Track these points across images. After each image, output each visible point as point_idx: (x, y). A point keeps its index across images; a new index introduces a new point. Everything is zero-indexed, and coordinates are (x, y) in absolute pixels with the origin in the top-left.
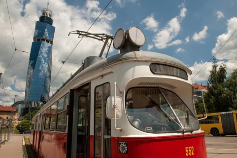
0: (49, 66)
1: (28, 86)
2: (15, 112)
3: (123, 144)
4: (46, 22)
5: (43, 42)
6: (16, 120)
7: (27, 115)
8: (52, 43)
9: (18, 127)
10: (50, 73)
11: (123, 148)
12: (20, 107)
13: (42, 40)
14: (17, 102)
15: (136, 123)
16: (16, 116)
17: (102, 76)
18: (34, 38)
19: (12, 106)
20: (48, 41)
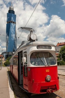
0: (15, 35)
1: (7, 45)
2: (3, 57)
3: (29, 69)
4: (12, 13)
5: (11, 23)
6: (4, 61)
7: (8, 58)
8: (15, 23)
9: (4, 64)
10: (16, 38)
11: (29, 70)
12: (5, 55)
13: (11, 22)
14: (3, 53)
15: (33, 63)
16: (4, 59)
17: (25, 49)
18: (7, 22)
19: (1, 54)
20: (13, 23)
